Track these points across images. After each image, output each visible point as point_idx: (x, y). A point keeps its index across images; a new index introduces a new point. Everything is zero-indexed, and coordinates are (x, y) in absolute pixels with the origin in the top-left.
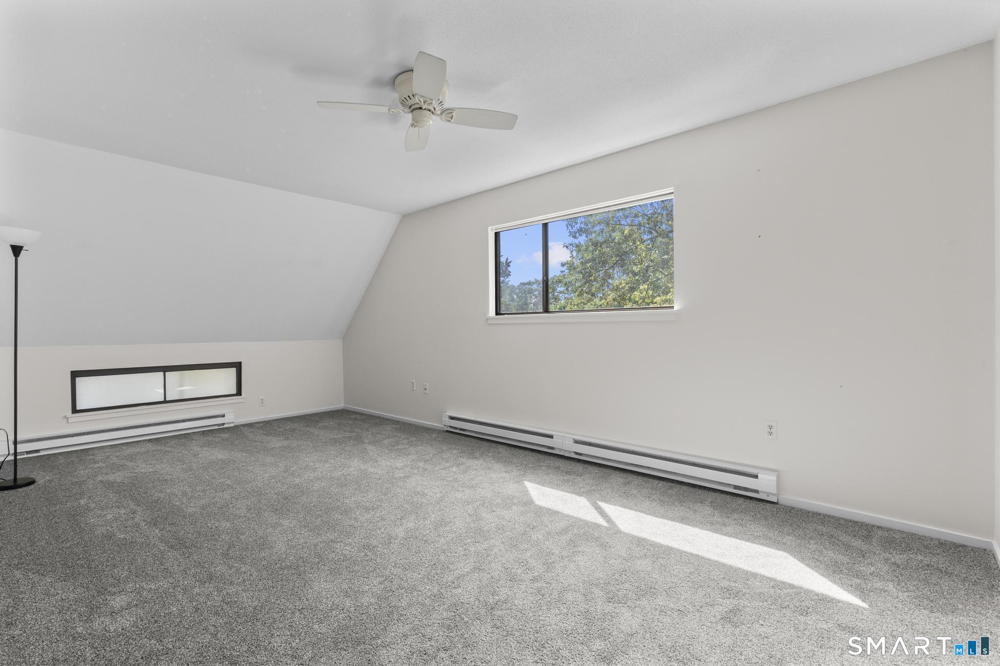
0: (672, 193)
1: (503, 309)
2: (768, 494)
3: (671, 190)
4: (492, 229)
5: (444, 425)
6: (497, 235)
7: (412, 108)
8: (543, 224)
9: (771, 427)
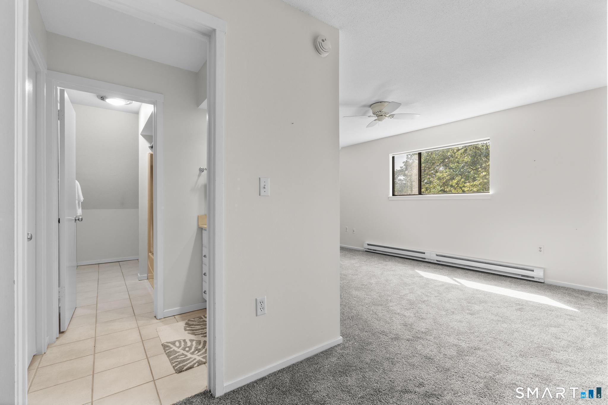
0: (489, 139)
1: (396, 194)
2: (539, 278)
3: (489, 138)
4: (391, 155)
5: (365, 248)
6: (393, 158)
7: (378, 115)
8: (418, 153)
9: (540, 248)
